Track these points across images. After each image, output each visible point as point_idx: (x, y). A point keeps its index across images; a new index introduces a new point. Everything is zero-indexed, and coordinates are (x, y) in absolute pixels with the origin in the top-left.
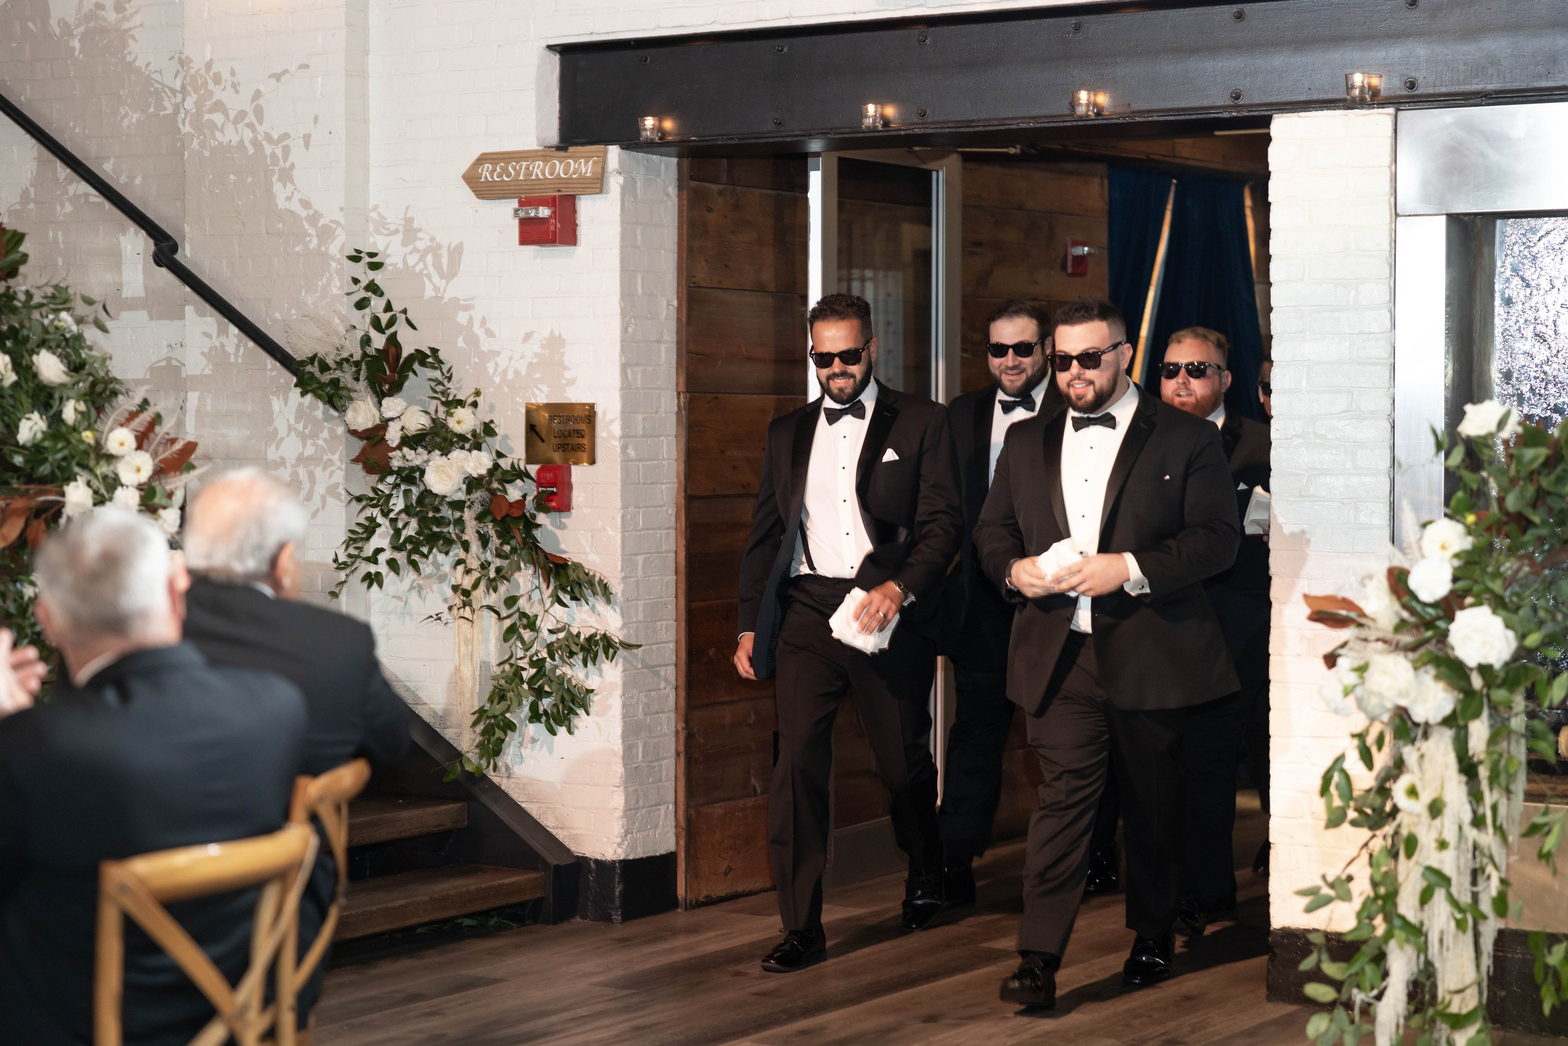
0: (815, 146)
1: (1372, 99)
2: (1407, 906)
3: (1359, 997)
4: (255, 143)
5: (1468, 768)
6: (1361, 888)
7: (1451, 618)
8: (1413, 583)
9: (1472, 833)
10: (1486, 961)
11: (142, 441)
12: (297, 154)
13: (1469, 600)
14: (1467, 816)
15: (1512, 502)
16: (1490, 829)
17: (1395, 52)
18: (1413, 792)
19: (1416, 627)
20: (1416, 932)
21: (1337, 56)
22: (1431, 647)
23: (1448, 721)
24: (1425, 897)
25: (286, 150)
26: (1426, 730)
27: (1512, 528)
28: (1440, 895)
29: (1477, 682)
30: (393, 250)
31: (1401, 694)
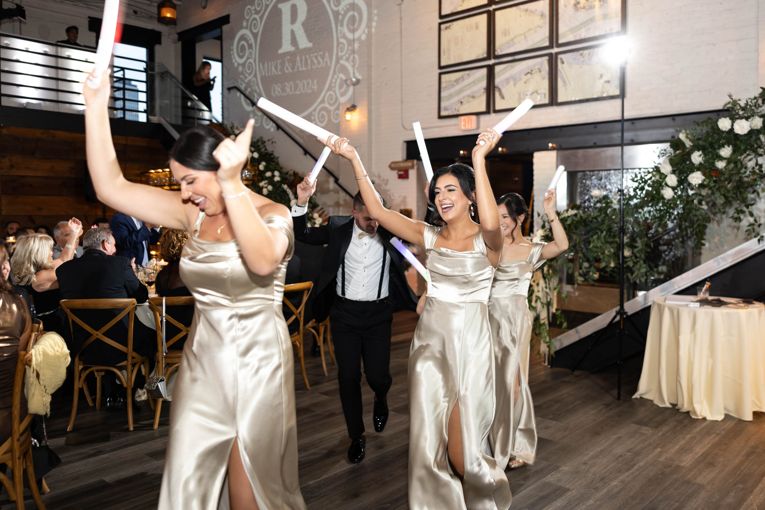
0: (457, 159)
1: (553, 149)
5: (544, 276)
9: (545, 289)
11: (320, 216)
14: (544, 285)
16: (548, 288)
17: (557, 140)
21: (546, 141)
24: (536, 301)
28: (539, 301)
30: (377, 180)
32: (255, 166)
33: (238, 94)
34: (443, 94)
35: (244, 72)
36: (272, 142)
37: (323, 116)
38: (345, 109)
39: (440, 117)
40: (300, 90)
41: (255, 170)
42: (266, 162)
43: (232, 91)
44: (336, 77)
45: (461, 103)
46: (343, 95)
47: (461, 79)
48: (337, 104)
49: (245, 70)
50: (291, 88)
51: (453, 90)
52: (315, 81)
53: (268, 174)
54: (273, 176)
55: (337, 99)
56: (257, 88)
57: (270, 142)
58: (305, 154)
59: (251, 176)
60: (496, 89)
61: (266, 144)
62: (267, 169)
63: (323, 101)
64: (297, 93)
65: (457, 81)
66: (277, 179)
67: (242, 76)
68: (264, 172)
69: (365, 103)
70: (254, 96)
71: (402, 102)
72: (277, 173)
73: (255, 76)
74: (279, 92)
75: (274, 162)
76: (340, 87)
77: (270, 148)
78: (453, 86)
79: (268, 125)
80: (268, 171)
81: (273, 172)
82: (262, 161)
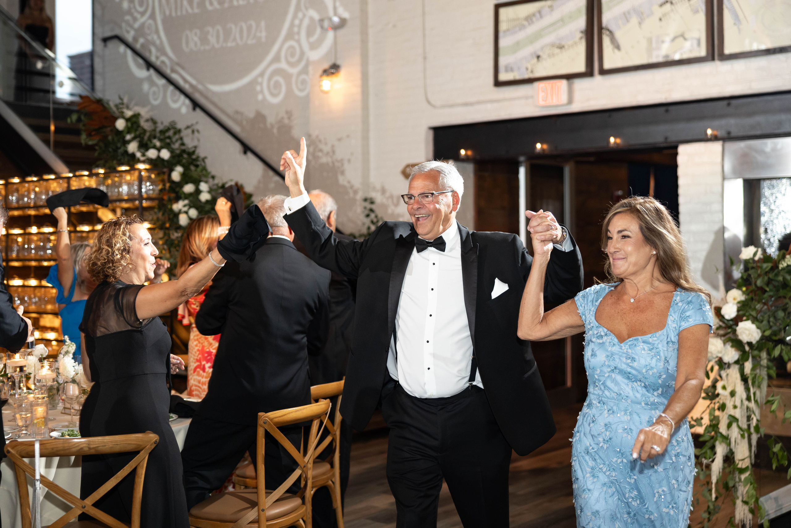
0: (521, 158)
1: (715, 138)
2: (723, 428)
3: (705, 461)
4: (333, 163)
5: (744, 379)
6: (706, 421)
7: (737, 325)
8: (723, 312)
9: (746, 403)
10: (754, 449)
12: (346, 166)
13: (745, 318)
14: (744, 396)
15: (759, 283)
16: (753, 401)
17: (723, 122)
18: (724, 388)
19: (725, 328)
20: (726, 439)
21: (701, 124)
22: (731, 335)
23: (737, 362)
24: (729, 426)
25: (342, 165)
26: (729, 365)
27: (759, 292)
28: (734, 425)
29: (747, 348)
30: (378, 198)
31: (719, 352)
32: (164, 173)
33: (122, 48)
34: (502, 43)
35: (133, 11)
36: (193, 132)
37: (277, 85)
38: (320, 72)
39: (498, 83)
40: (235, 39)
41: (163, 181)
42: (183, 166)
43: (112, 44)
44: (300, 15)
45: (538, 57)
46: (314, 46)
47: (538, 15)
48: (303, 64)
49: (135, 7)
50: (218, 37)
51: (521, 35)
52: (263, 24)
53: (189, 188)
54: (198, 192)
55: (302, 53)
56: (155, 37)
57: (189, 131)
58: (245, 153)
59: (157, 192)
60: (604, 31)
61: (183, 134)
62: (186, 178)
63: (277, 59)
64: (230, 44)
65: (529, 19)
66: (205, 197)
67: (128, 18)
68: (180, 185)
69: (357, 60)
70: (150, 52)
71: (425, 58)
72: (203, 187)
73: (153, 16)
74: (196, 44)
75: (197, 166)
76: (310, 33)
77: (190, 143)
78: (522, 27)
79: (175, 102)
80: (187, 183)
81: (197, 182)
82: (175, 165)
